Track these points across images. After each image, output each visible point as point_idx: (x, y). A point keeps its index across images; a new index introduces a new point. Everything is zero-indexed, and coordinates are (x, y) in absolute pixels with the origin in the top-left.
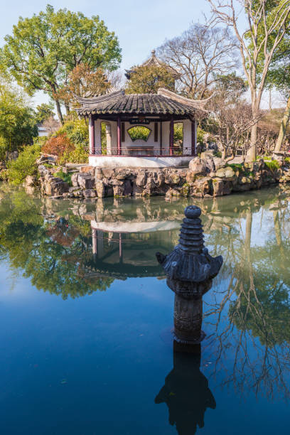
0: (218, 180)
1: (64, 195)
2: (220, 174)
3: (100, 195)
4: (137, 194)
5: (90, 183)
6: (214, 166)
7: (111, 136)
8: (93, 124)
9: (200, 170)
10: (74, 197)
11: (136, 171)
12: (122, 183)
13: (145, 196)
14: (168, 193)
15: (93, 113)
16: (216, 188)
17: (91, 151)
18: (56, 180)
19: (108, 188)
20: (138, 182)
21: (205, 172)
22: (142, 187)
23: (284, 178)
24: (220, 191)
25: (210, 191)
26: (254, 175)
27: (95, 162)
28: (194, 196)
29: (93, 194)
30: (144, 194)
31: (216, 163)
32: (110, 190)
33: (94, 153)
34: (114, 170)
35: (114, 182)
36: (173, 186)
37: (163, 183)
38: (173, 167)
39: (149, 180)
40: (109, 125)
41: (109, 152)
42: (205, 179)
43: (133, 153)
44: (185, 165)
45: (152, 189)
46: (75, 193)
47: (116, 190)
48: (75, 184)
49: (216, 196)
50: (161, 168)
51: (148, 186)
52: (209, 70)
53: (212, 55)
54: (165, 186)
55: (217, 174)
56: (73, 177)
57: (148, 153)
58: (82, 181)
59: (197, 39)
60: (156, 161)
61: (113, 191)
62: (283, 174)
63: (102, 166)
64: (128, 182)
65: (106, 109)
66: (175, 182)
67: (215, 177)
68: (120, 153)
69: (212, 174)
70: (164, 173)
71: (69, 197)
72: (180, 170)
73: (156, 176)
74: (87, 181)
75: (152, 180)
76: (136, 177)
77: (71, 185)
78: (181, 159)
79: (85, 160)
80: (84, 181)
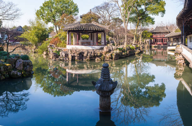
0: (114, 54)
1: (57, 59)
2: (115, 52)
3: (70, 60)
4: (84, 59)
5: (67, 55)
6: (113, 49)
7: (75, 38)
8: (68, 34)
9: (108, 51)
10: (60, 60)
11: (84, 51)
12: (78, 55)
13: (87, 60)
14: (96, 59)
15: (69, 30)
16: (114, 57)
17: (67, 43)
18: (54, 53)
19: (73, 57)
20: (85, 55)
21: (110, 51)
22: (86, 57)
23: (136, 52)
24: (115, 58)
25: (112, 58)
26: (127, 52)
27: (69, 47)
28: (106, 60)
29: (67, 59)
30: (87, 59)
31: (113, 48)
32: (74, 58)
33: (68, 44)
34: (76, 50)
35: (76, 55)
36: (98, 56)
37: (94, 56)
38: (98, 49)
39: (89, 54)
40: (74, 34)
41: (74, 44)
42: (110, 54)
43: (83, 44)
44: (102, 49)
45: (90, 58)
46: (61, 59)
47: (76, 58)
48: (61, 55)
49: (114, 60)
50: (93, 50)
51: (88, 57)
52: (110, 16)
53: (111, 12)
54: (95, 57)
55: (114, 52)
56: (60, 53)
57: (88, 44)
58: (64, 54)
59: (106, 6)
60: (92, 47)
61: (75, 58)
62: (136, 51)
63: (71, 49)
64: (81, 55)
65: (73, 28)
66: (99, 55)
67: (113, 53)
68: (78, 44)
69: (112, 52)
70: (94, 52)
71: (59, 60)
72: (100, 51)
73: (91, 53)
74: (66, 54)
75: (90, 54)
76: (84, 53)
77: (59, 56)
78: (101, 46)
79: (65, 47)
80: (65, 54)
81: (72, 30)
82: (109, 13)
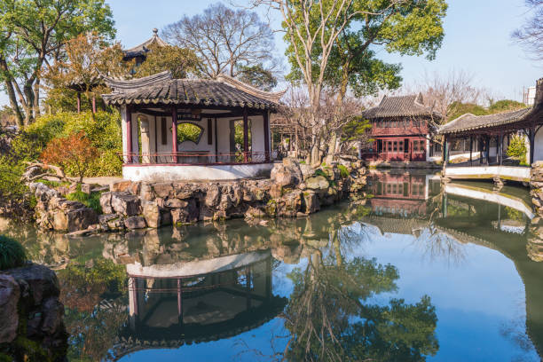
0: (310, 193)
1: (91, 228)
2: (314, 184)
3: (153, 224)
4: (205, 218)
5: (133, 206)
6: (302, 175)
7: (148, 136)
8: (129, 119)
9: (288, 181)
10: (109, 231)
11: (205, 186)
12: (186, 203)
13: (218, 220)
14: (248, 215)
15: (128, 102)
16: (308, 203)
18: (76, 206)
19: (165, 212)
20: (209, 201)
21: (293, 184)
22: (214, 208)
24: (312, 207)
25: (302, 208)
28: (282, 215)
29: (142, 224)
30: (215, 217)
31: (303, 172)
32: (166, 216)
33: (131, 161)
34: (172, 185)
35: (175, 203)
36: (254, 203)
37: (242, 201)
38: (250, 178)
39: (224, 198)
40: (145, 120)
42: (297, 193)
44: (265, 174)
45: (228, 211)
46: (112, 225)
47: (176, 216)
48: (107, 210)
49: (309, 214)
50: (238, 180)
51: (223, 205)
54: (244, 205)
55: (309, 185)
56: (103, 200)
58: (120, 206)
60: (230, 171)
61: (171, 217)
62: (353, 182)
63: (150, 180)
64: (194, 202)
66: (259, 198)
67: (306, 189)
69: (302, 186)
70: (242, 186)
71: (101, 231)
72: (261, 182)
73: (232, 192)
74: (128, 204)
75: (228, 197)
76: (205, 194)
77: (100, 212)
80: (125, 205)
81: (155, 102)
82: (233, 49)
